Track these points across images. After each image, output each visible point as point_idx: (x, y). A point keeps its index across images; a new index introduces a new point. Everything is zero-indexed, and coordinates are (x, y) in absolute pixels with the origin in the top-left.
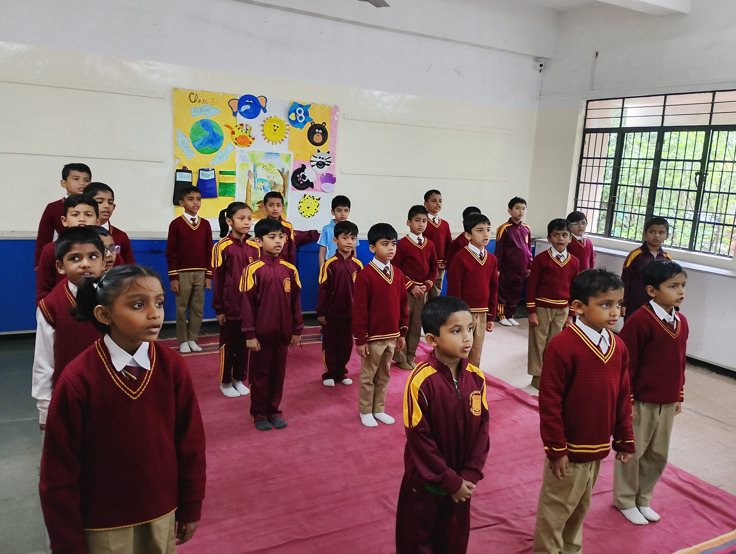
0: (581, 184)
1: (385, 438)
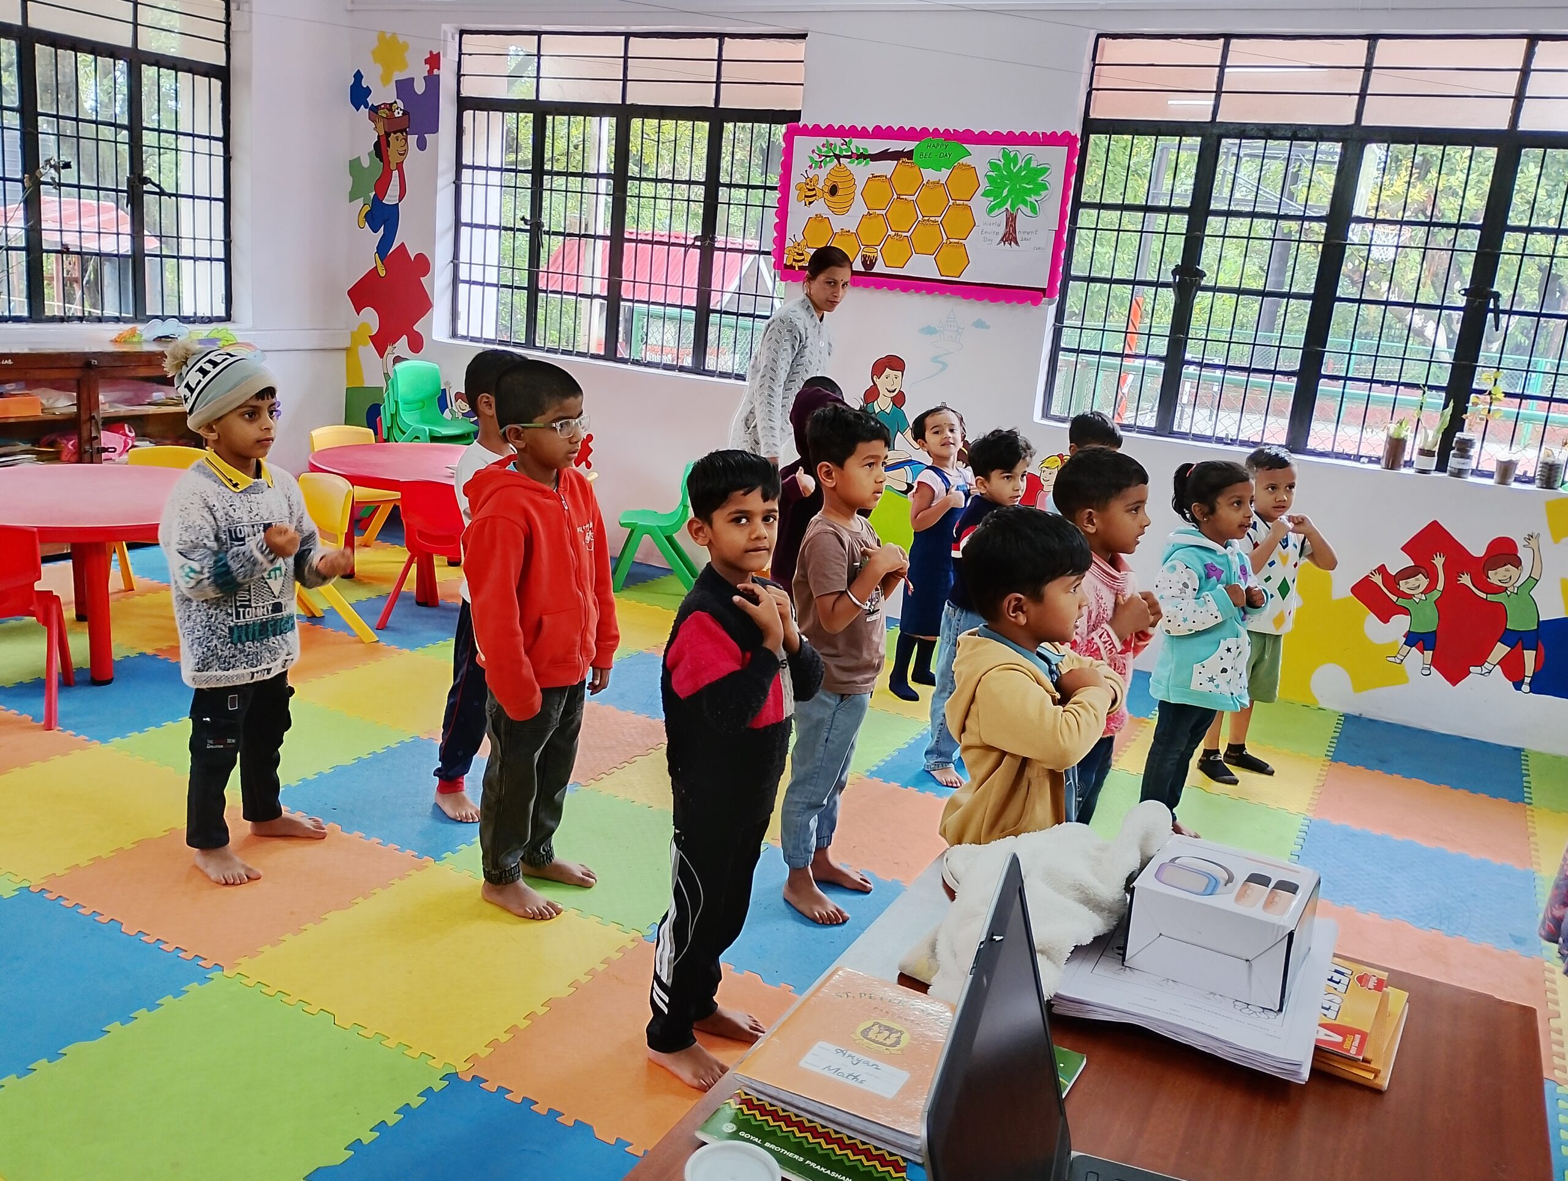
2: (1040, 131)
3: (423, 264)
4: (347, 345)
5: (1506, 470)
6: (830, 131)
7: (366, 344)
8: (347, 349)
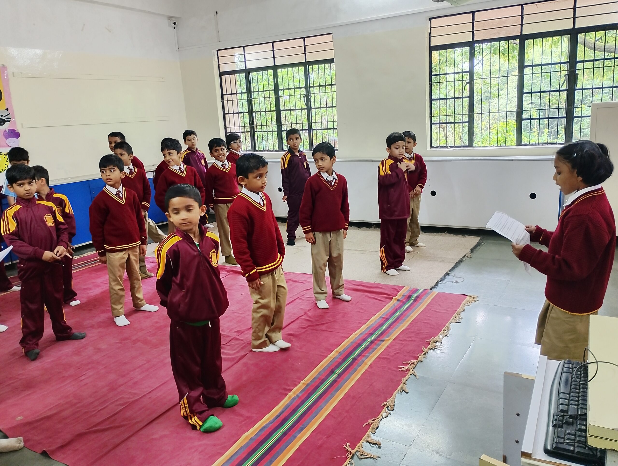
0: (226, 115)
1: (157, 322)
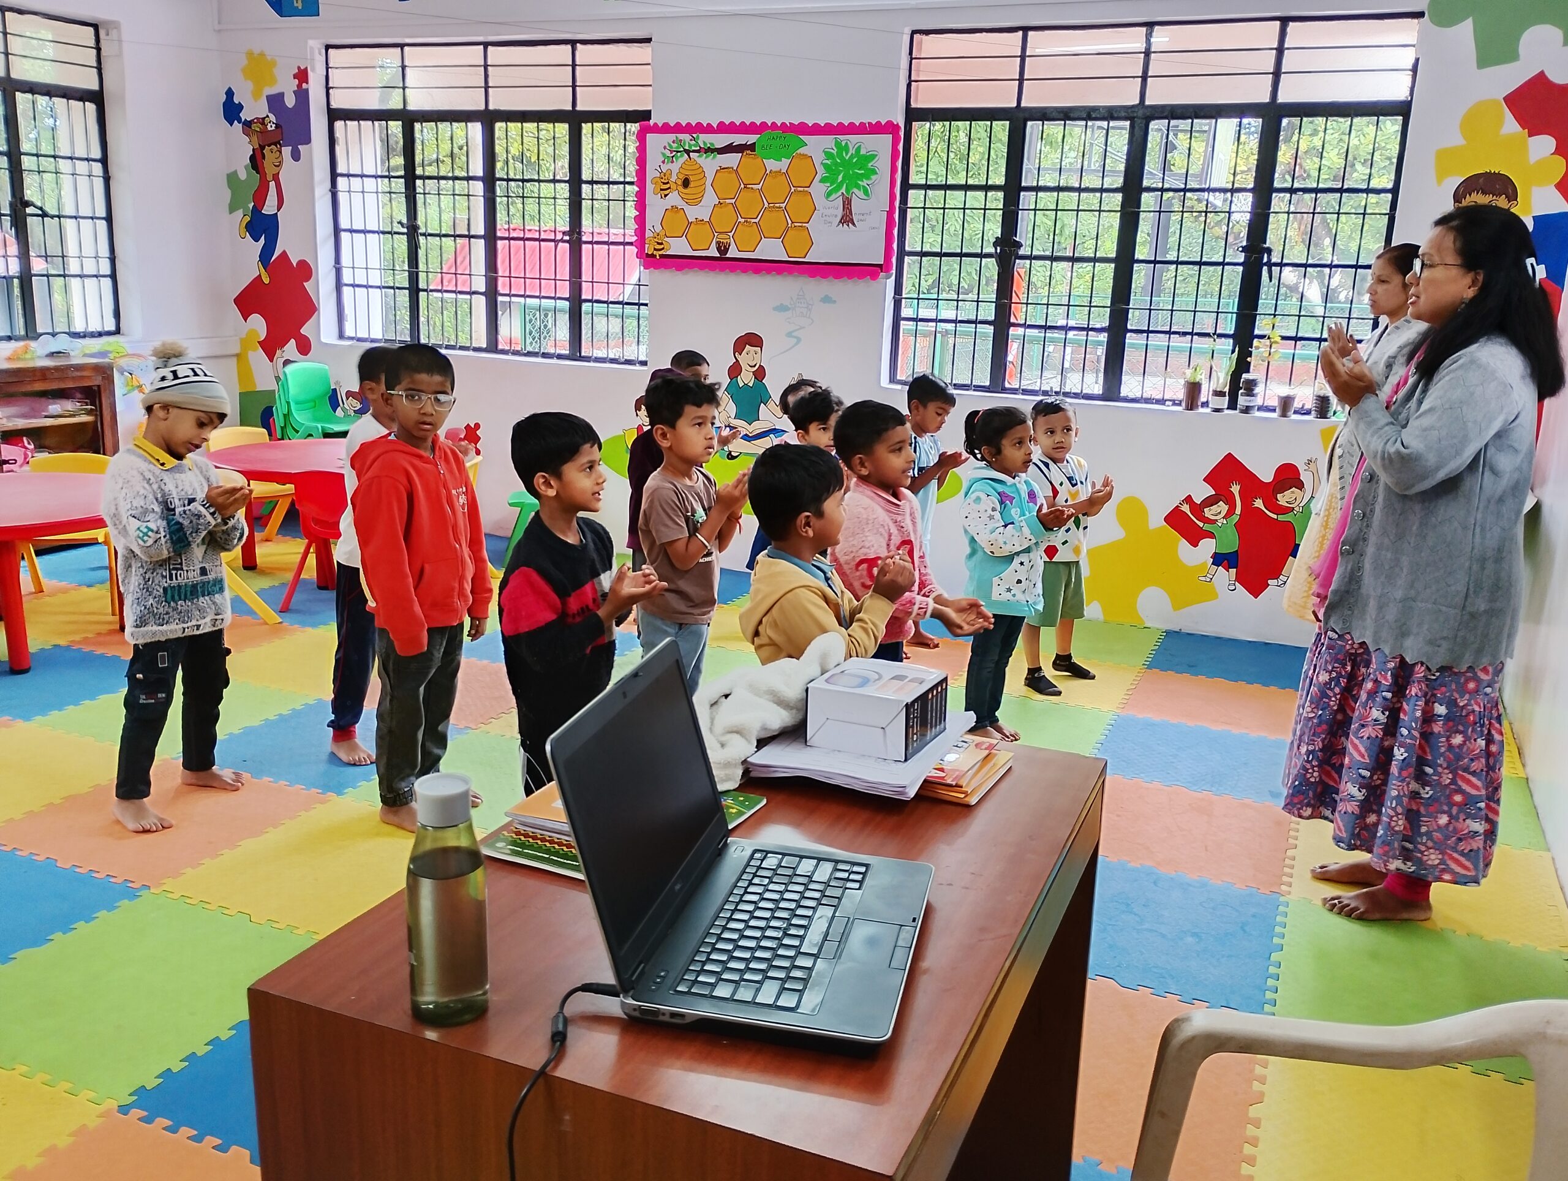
2: (866, 121)
3: (305, 270)
4: (237, 350)
5: (1286, 403)
6: (678, 128)
7: (255, 350)
8: (237, 355)
